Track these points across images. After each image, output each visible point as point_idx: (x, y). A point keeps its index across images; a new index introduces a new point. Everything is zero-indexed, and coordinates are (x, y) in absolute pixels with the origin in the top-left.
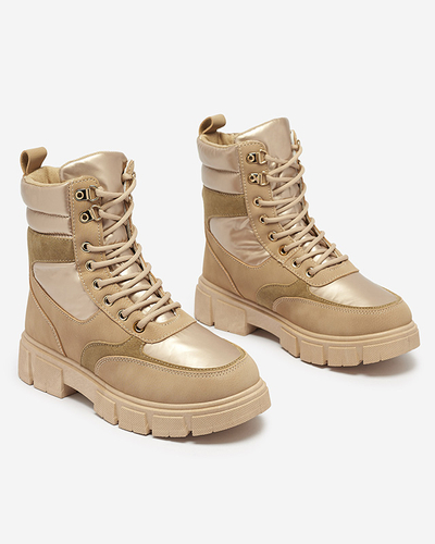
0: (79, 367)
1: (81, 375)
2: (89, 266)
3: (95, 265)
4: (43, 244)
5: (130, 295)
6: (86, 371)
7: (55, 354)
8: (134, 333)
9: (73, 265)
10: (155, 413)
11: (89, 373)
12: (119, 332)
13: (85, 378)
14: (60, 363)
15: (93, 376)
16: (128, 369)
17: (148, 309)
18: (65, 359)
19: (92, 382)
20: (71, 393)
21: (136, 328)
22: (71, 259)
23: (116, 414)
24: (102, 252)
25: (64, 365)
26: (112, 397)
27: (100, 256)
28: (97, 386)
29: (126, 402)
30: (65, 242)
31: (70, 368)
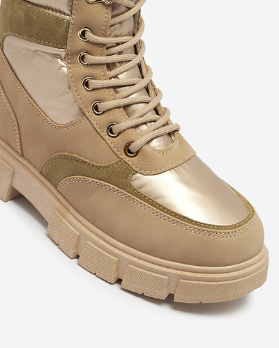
0: (37, 173)
1: (38, 184)
2: (82, 58)
3: (90, 59)
4: (27, 16)
5: (126, 107)
6: (46, 182)
7: (8, 148)
8: (123, 156)
9: (62, 52)
10: (133, 263)
11: (49, 185)
12: (105, 152)
13: (44, 190)
14: (13, 162)
15: (55, 191)
16: (108, 199)
17: (144, 127)
18: (20, 159)
19: (51, 197)
20: (17, 197)
21: (128, 151)
22: (61, 43)
23: (77, 247)
24: (103, 45)
25: (17, 166)
26: (75, 224)
27: (99, 49)
28: (57, 204)
29: (94, 237)
30: (59, 21)
31: (25, 172)
